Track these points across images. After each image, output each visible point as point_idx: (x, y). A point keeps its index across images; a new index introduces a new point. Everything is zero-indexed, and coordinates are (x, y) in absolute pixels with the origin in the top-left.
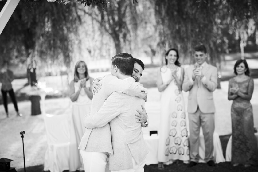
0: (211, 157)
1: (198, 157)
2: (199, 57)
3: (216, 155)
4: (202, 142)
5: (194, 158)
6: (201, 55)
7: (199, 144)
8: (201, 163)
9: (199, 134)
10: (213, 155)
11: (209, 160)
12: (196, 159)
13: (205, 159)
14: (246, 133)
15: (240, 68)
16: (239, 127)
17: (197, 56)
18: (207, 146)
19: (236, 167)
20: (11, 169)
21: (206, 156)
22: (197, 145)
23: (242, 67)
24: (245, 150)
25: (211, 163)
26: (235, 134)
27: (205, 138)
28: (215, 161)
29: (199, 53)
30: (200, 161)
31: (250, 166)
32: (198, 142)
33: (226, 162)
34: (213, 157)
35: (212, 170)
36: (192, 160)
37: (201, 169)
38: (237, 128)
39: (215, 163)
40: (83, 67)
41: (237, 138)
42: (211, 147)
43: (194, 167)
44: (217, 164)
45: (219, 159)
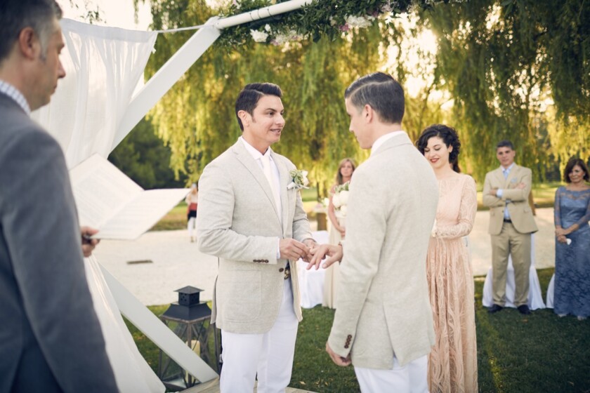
0: (524, 300)
1: (504, 298)
2: (505, 155)
3: (531, 297)
4: (512, 278)
5: (499, 300)
6: (507, 152)
7: (507, 281)
8: (509, 308)
9: (506, 265)
10: (528, 297)
11: (521, 304)
12: (501, 301)
13: (515, 303)
14: (580, 269)
15: (574, 173)
16: (570, 259)
17: (501, 153)
18: (518, 284)
19: (564, 317)
20: (201, 303)
21: (516, 298)
22: (504, 280)
23: (577, 171)
24: (577, 293)
25: (524, 309)
26: (562, 270)
27: (515, 272)
28: (530, 306)
29: (504, 149)
30: (507, 305)
31: (586, 318)
32: (504, 276)
33: (547, 309)
34: (527, 301)
35: (526, 320)
36: (496, 303)
37: (508, 317)
38: (566, 260)
39: (530, 309)
40: (349, 167)
41: (565, 274)
42: (525, 285)
43: (497, 312)
44: (532, 311)
45: (536, 303)
